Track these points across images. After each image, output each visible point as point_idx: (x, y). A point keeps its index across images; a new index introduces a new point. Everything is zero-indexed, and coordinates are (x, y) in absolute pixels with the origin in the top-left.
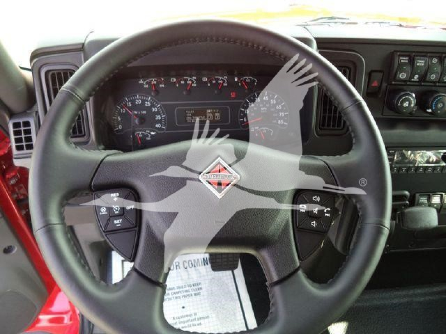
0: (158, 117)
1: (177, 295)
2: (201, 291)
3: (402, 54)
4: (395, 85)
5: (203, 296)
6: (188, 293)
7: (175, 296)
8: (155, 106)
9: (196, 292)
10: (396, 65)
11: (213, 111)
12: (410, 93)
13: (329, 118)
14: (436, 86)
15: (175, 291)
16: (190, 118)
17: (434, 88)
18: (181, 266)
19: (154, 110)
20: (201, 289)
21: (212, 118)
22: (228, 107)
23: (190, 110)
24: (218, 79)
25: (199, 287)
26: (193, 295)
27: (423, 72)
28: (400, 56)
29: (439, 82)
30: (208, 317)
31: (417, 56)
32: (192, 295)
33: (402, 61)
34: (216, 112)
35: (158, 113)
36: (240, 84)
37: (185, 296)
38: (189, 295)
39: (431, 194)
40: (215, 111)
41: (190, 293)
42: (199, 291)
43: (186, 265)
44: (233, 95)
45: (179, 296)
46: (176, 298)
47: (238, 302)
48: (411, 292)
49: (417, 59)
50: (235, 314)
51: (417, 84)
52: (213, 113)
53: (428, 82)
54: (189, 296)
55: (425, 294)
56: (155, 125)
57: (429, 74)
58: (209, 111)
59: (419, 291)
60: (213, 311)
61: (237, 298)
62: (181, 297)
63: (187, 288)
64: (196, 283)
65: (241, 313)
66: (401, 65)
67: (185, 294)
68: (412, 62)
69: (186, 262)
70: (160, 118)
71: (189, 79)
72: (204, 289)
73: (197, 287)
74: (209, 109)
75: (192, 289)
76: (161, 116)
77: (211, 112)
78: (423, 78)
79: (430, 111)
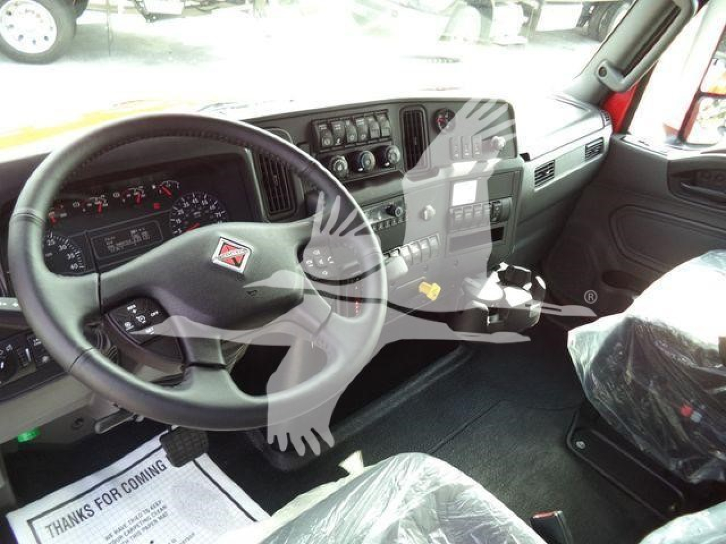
0: (71, 256)
1: (134, 532)
2: (165, 510)
3: (320, 122)
4: (323, 153)
5: (173, 514)
6: (150, 522)
7: (131, 535)
8: (62, 243)
9: (161, 514)
10: (318, 134)
11: (139, 232)
12: (340, 157)
13: (275, 200)
14: (356, 146)
15: (128, 529)
16: (112, 246)
17: (356, 149)
18: (121, 491)
19: (63, 247)
20: (165, 507)
21: (141, 240)
22: (156, 222)
23: (109, 236)
24: (133, 191)
25: (161, 506)
26: (158, 520)
27: (343, 135)
28: (318, 124)
29: (358, 142)
30: (193, 534)
31: (333, 121)
32: (156, 521)
33: (322, 129)
34: (142, 231)
35: (69, 251)
36: (160, 191)
37: (146, 528)
38: (152, 523)
39: (390, 251)
40: (140, 230)
41: (152, 520)
42: (163, 512)
43: (127, 487)
44: (156, 206)
45: (139, 532)
46: (135, 536)
47: (224, 495)
48: (406, 389)
49: (334, 124)
50: (227, 512)
51: (340, 148)
52: (139, 233)
53: (350, 143)
54: (153, 525)
55: (419, 385)
56: (70, 266)
57: (348, 136)
58: (133, 232)
59: (414, 384)
60: (196, 524)
61: (220, 492)
62: (141, 531)
63: (145, 516)
64: (153, 503)
65: (235, 506)
66: (322, 132)
67: (146, 524)
68: (330, 128)
69: (126, 484)
70: (73, 257)
71: (96, 199)
72: (169, 506)
73: (158, 508)
74: (132, 229)
75: (152, 514)
76: (74, 253)
77: (136, 233)
78: (345, 141)
79: (361, 169)
